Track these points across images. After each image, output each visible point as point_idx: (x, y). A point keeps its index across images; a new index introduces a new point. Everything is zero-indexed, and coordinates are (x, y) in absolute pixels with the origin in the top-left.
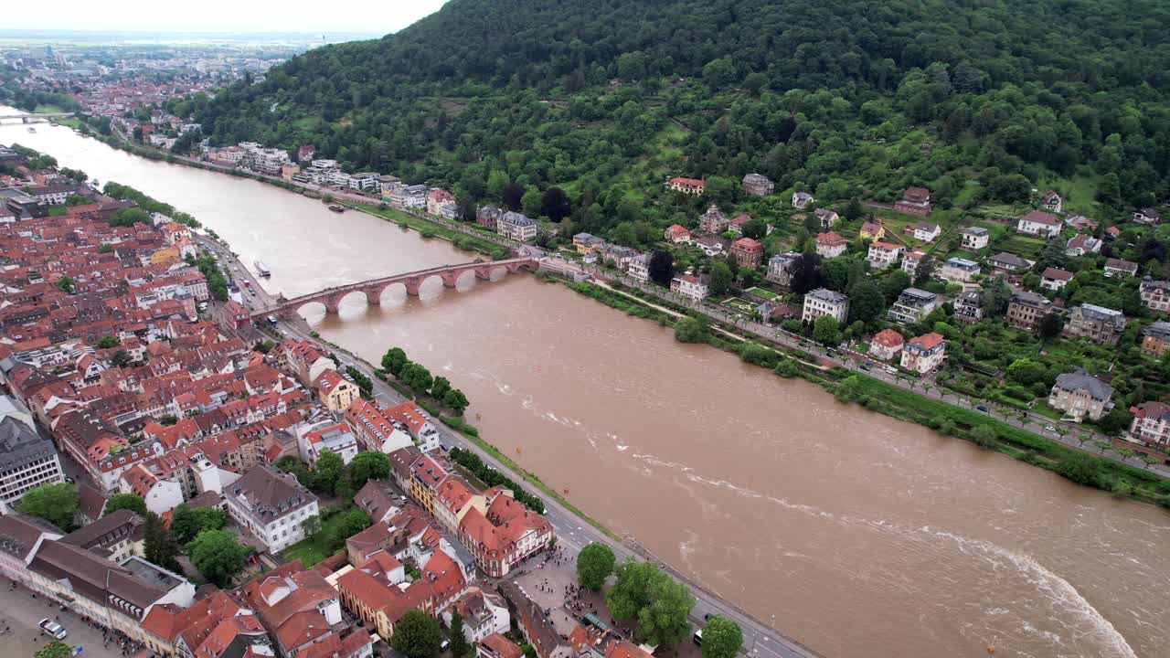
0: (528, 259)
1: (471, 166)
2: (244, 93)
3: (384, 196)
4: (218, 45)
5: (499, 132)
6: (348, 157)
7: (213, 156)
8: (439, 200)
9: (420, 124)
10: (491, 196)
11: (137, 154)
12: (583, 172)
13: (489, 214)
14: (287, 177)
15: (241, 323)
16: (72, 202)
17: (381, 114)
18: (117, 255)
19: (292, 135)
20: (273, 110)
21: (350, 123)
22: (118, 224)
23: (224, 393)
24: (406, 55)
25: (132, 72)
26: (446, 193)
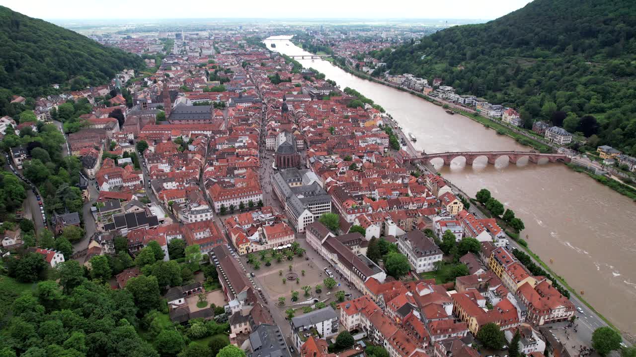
0: (563, 155)
1: (533, 98)
2: (409, 49)
3: (477, 109)
4: (391, 25)
5: (553, 79)
6: (460, 86)
7: (390, 79)
8: (510, 115)
9: (503, 72)
10: (542, 116)
11: (356, 75)
12: (610, 108)
13: (541, 126)
14: (425, 93)
15: (405, 161)
16: (331, 94)
17: (481, 64)
18: (350, 120)
19: (430, 72)
20: (422, 59)
21: (463, 68)
22: (351, 106)
23: (398, 192)
24: (501, 33)
25: (354, 37)
26: (515, 112)
